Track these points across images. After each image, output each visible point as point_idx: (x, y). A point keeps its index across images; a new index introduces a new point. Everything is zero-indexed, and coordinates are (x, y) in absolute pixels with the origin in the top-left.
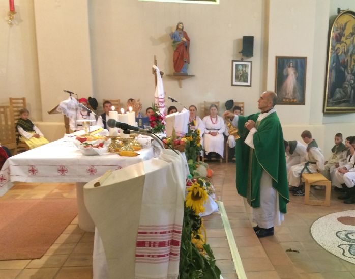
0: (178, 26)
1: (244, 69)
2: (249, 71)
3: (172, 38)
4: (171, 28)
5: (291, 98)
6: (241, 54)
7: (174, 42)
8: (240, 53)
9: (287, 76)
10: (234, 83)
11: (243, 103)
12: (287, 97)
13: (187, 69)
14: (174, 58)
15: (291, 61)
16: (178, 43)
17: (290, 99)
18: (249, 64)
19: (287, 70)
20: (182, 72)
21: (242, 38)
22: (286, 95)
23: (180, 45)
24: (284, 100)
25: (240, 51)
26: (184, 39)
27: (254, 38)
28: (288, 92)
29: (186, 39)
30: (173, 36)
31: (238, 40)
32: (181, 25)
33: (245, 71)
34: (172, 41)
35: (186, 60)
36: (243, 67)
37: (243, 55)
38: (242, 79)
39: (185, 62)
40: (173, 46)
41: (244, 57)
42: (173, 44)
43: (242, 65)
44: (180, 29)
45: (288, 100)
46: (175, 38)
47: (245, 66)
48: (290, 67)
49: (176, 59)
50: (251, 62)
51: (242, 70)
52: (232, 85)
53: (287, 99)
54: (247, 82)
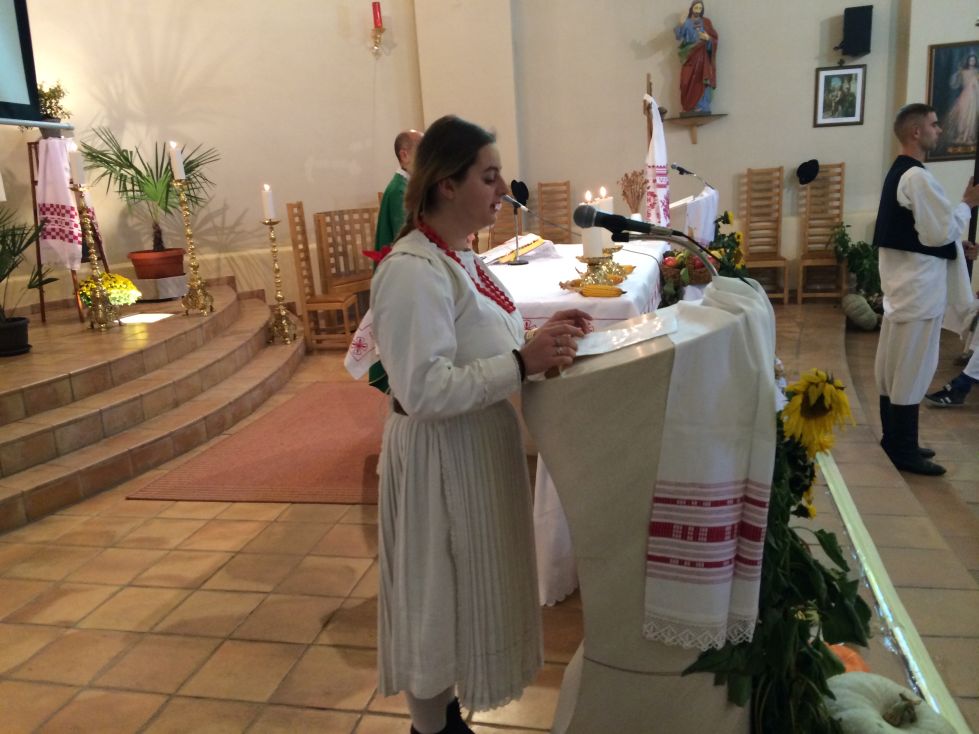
0: (691, 9)
1: (846, 86)
2: (857, 88)
3: (678, 38)
4: (678, 16)
5: (970, 142)
6: (840, 51)
7: (683, 46)
8: (836, 48)
9: (961, 89)
10: (821, 121)
11: (841, 166)
12: (958, 141)
13: (709, 101)
14: (682, 81)
15: (972, 53)
16: (692, 46)
17: (965, 146)
18: (859, 72)
19: (960, 77)
20: (699, 110)
21: (841, 12)
22: (955, 138)
23: (697, 50)
24: (950, 150)
25: (837, 45)
26: (706, 36)
27: (874, 10)
28: (961, 129)
29: (710, 34)
30: (682, 33)
31: (832, 21)
32: (699, 5)
33: (849, 89)
34: (679, 43)
35: (708, 82)
36: (843, 82)
37: (844, 54)
38: (840, 108)
39: (707, 85)
40: (680, 54)
41: (845, 58)
42: (680, 50)
43: (842, 77)
44: (696, 15)
45: (960, 150)
46: (685, 35)
47: (849, 78)
48: (967, 67)
49: (686, 82)
50: (863, 66)
51: (841, 89)
52: (816, 125)
53: (956, 146)
54: (853, 115)
